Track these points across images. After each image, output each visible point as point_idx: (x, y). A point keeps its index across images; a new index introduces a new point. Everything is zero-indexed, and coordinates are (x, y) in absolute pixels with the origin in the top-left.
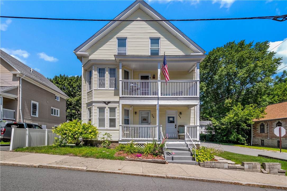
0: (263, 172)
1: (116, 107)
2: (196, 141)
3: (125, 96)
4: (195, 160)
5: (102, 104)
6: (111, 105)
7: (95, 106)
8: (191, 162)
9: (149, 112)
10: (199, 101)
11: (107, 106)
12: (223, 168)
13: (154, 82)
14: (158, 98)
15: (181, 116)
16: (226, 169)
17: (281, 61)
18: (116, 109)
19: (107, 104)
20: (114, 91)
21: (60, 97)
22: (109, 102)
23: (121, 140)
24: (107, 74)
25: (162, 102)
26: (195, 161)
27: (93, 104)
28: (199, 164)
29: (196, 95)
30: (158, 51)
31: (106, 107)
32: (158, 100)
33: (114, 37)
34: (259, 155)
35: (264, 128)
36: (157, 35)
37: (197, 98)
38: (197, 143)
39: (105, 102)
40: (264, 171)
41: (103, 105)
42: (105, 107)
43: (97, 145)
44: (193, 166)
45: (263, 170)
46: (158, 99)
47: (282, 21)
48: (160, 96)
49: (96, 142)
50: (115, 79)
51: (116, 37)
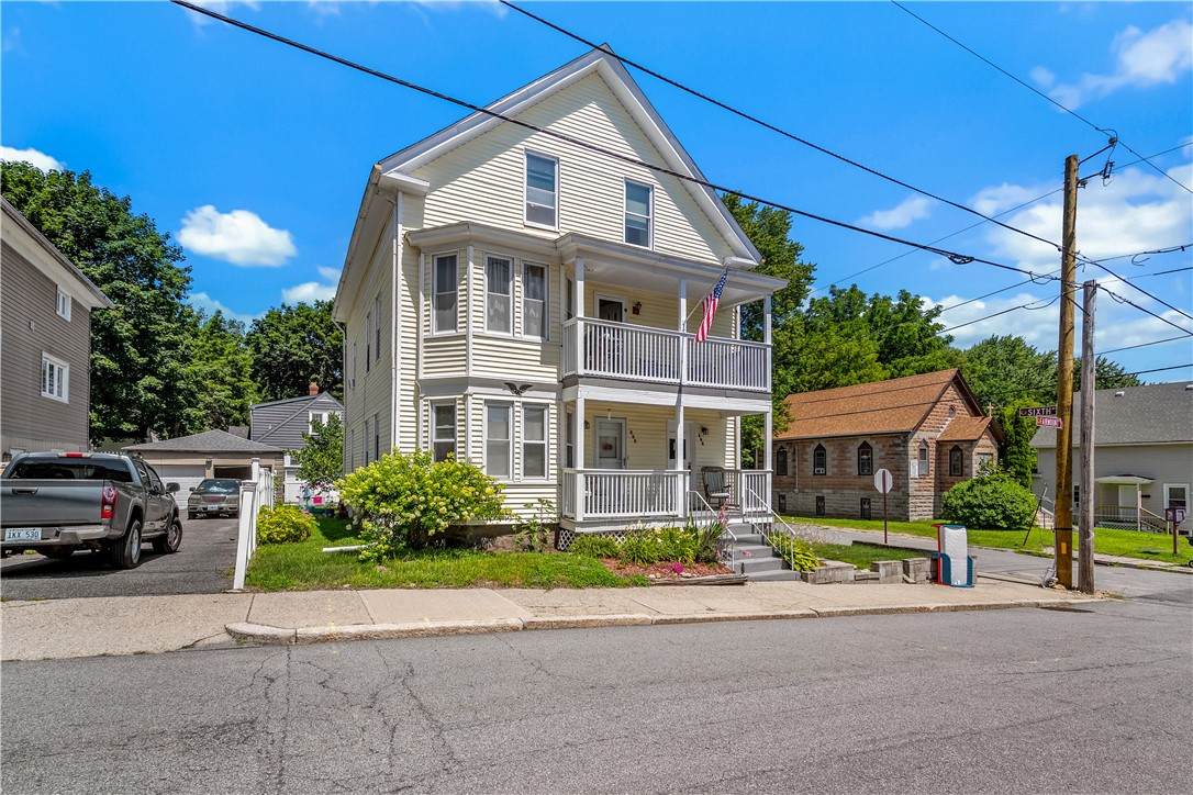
0: (908, 582)
1: (548, 405)
2: (764, 514)
3: (593, 372)
4: (789, 567)
5: (500, 391)
6: (530, 397)
7: (474, 396)
8: (781, 575)
9: (623, 421)
10: (770, 403)
11: (518, 399)
12: (846, 582)
13: (645, 333)
14: (680, 385)
15: (704, 437)
16: (851, 582)
17: (813, 274)
18: (546, 412)
19: (518, 393)
20: (539, 348)
21: (74, 301)
22: (526, 387)
23: (581, 520)
24: (517, 284)
25: (690, 401)
26: (792, 571)
27: (471, 389)
28: (804, 578)
29: (765, 386)
30: (646, 226)
31: (516, 404)
32: (680, 392)
33: (518, 146)
34: (855, 542)
35: (785, 461)
36: (645, 176)
37: (766, 393)
38: (765, 520)
39: (511, 386)
40: (909, 580)
41: (506, 395)
42: (512, 402)
43: (479, 543)
44: (786, 584)
45: (905, 577)
46: (680, 389)
47: (959, 263)
48: (685, 382)
49: (480, 531)
50: (544, 304)
51: (523, 147)
